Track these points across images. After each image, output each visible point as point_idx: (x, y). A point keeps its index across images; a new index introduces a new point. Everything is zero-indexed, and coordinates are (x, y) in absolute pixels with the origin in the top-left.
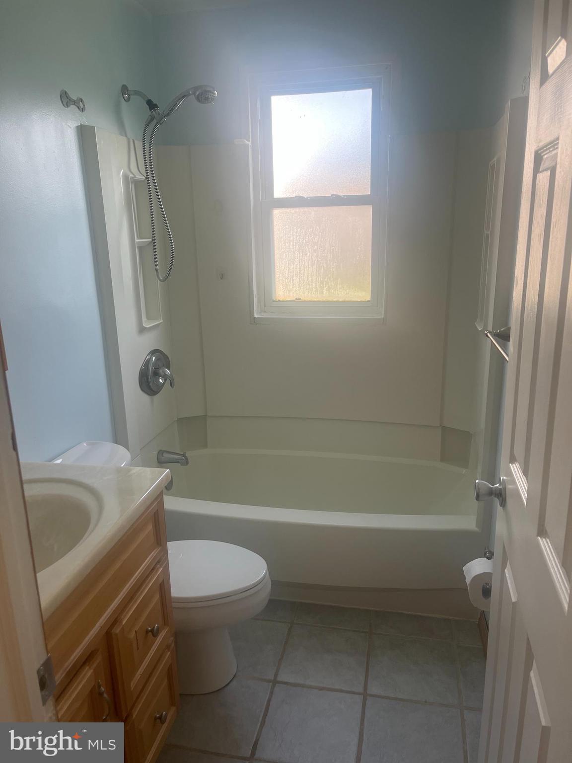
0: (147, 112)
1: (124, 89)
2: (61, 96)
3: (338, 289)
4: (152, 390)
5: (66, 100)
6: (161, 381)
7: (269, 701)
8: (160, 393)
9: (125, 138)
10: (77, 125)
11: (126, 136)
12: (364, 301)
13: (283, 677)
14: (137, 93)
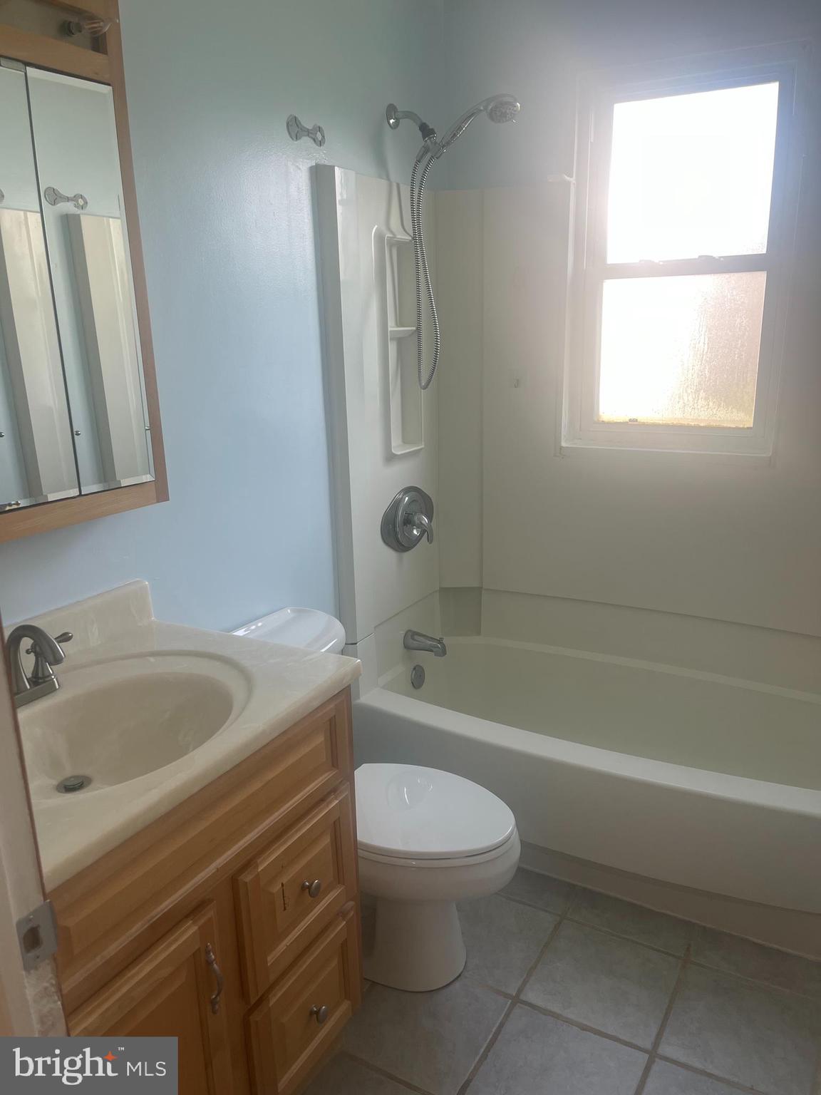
0: (419, 141)
1: (391, 110)
2: (288, 124)
3: (699, 407)
4: (400, 544)
5: (295, 129)
6: (415, 532)
7: (502, 1025)
8: (413, 550)
9: (384, 182)
10: (310, 165)
11: (388, 179)
12: (740, 428)
13: (531, 996)
14: (408, 115)
